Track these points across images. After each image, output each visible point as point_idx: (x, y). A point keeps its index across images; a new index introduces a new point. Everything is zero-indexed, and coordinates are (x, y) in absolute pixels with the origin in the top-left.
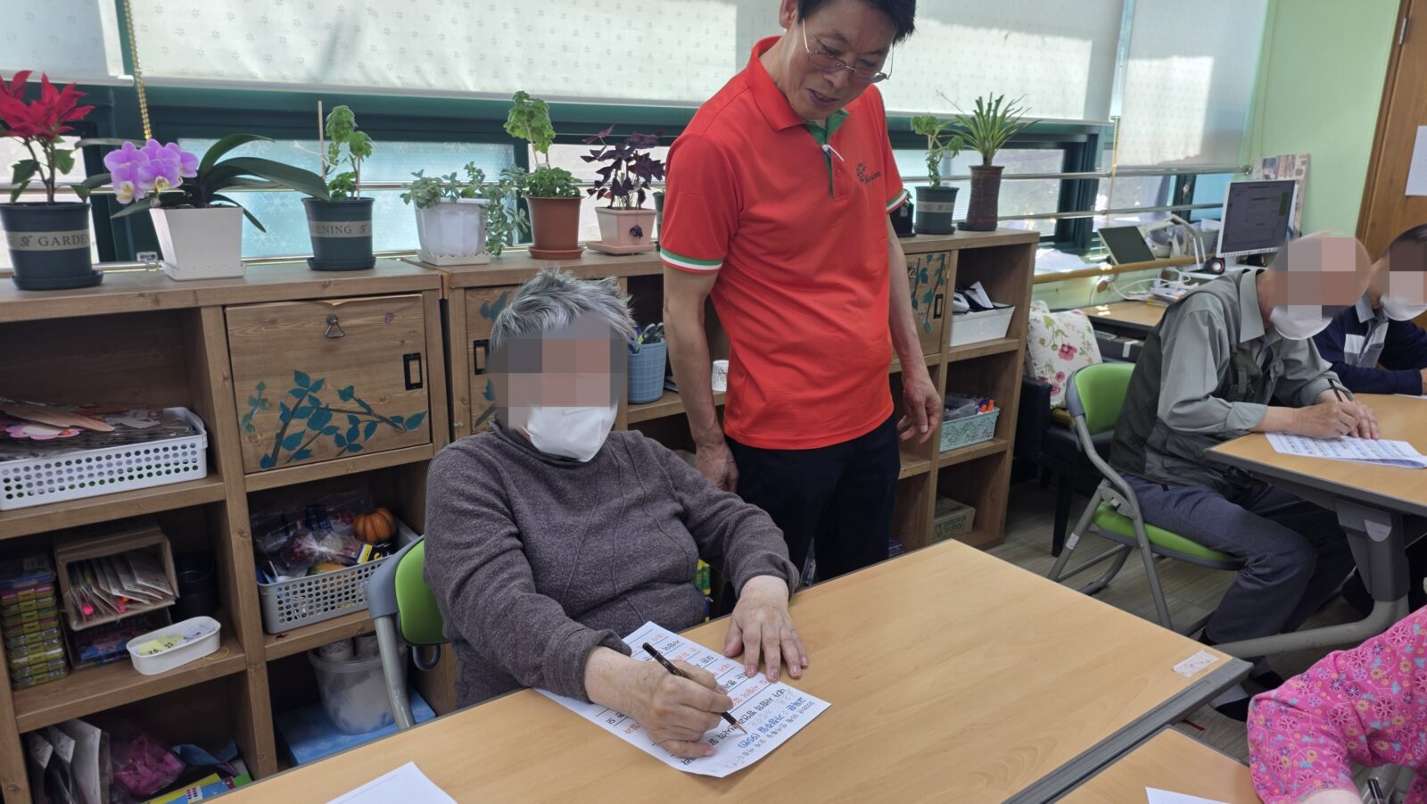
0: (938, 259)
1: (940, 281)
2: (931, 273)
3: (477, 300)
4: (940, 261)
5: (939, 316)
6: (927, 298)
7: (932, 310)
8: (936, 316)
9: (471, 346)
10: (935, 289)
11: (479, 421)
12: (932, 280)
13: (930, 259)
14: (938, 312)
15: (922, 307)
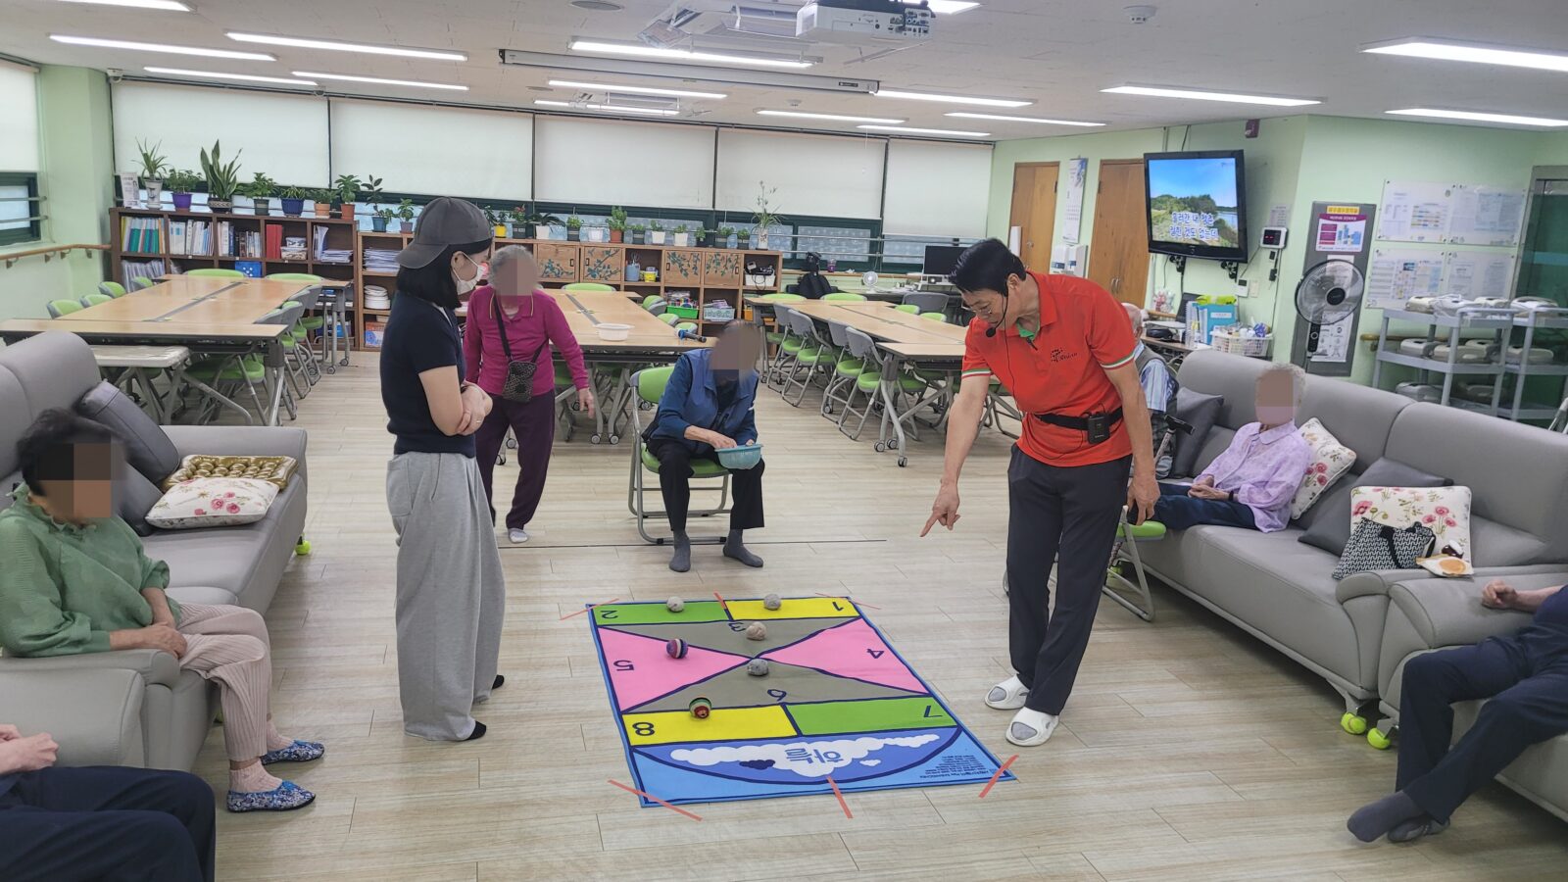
1: (737, 263)
3: (588, 249)
4: (737, 256)
6: (732, 267)
7: (734, 271)
9: (585, 259)
10: (735, 265)
11: (586, 276)
13: (731, 255)
15: (730, 270)
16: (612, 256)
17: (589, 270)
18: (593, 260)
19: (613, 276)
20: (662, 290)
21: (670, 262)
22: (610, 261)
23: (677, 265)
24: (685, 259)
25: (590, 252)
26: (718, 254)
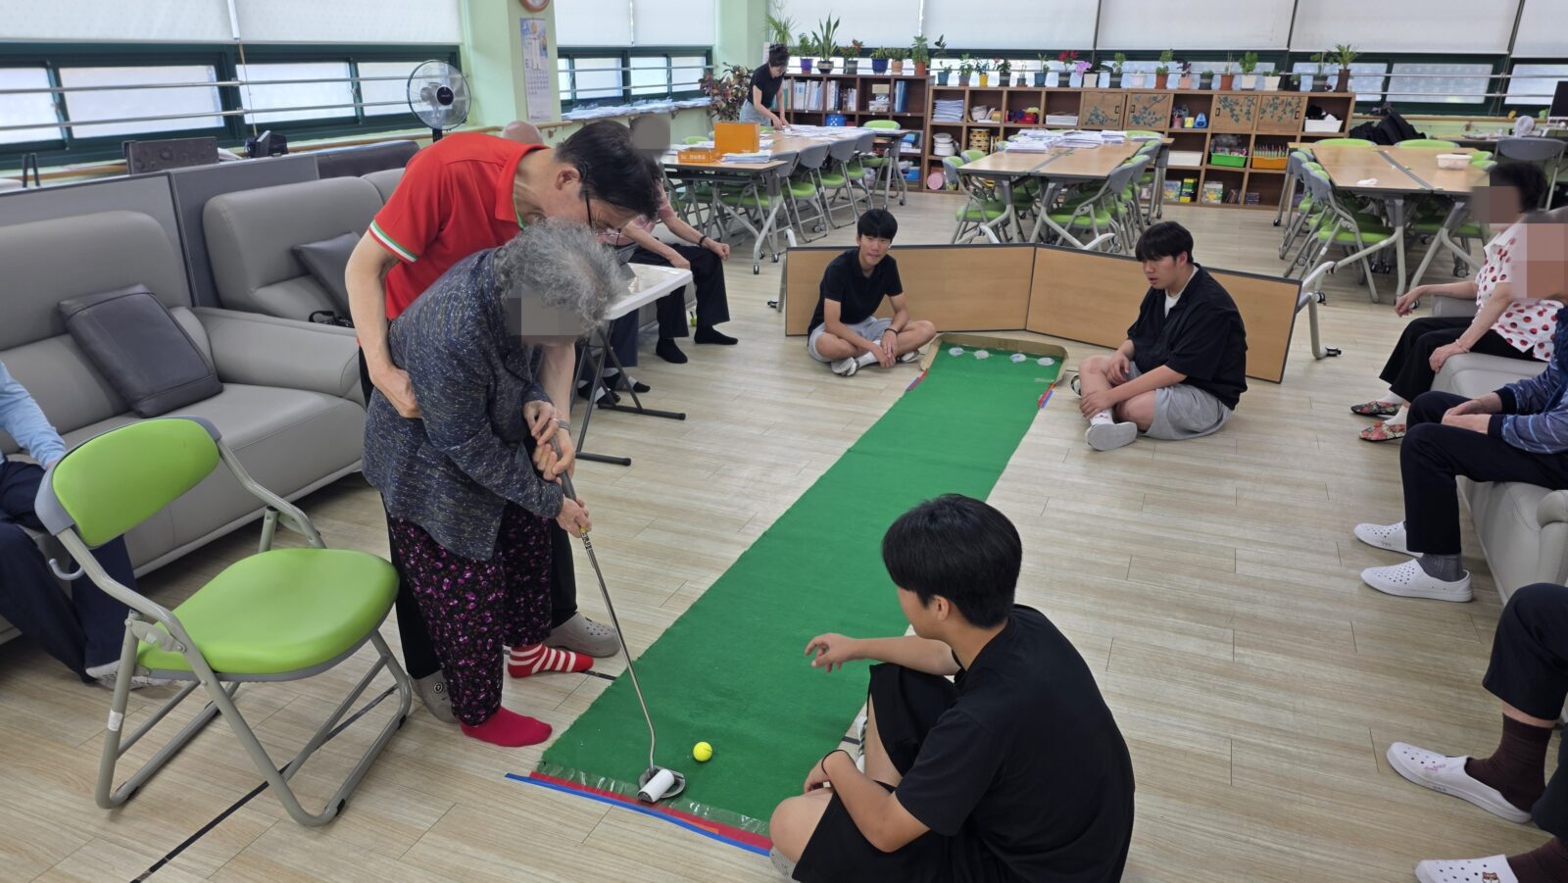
2: (1294, 102)
3: (1134, 96)
5: (1295, 120)
6: (1292, 111)
7: (1293, 116)
9: (1131, 106)
10: (1296, 109)
12: (1294, 106)
13: (1293, 98)
15: (1289, 114)
16: (1158, 102)
17: (1135, 117)
18: (1139, 107)
19: (1158, 121)
20: (1209, 137)
21: (1221, 106)
22: (1156, 107)
23: (1228, 109)
24: (1237, 104)
25: (1137, 99)
26: (1277, 98)
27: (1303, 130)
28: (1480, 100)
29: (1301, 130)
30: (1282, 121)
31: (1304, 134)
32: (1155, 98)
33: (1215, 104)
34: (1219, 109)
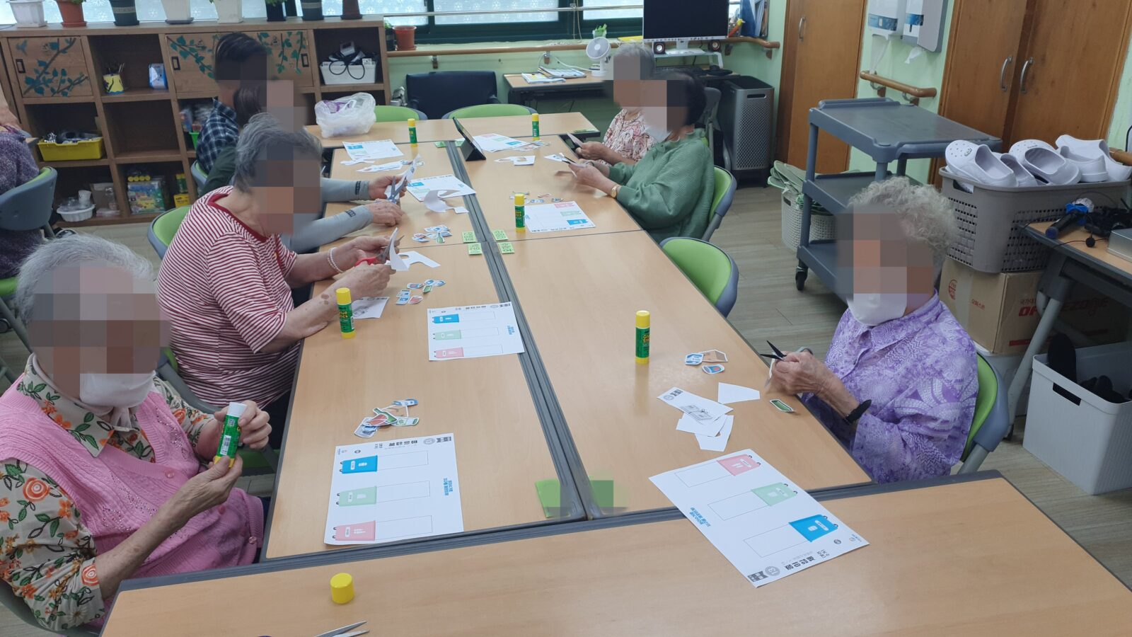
0: (297, 34)
1: (302, 46)
2: (294, 40)
3: (13, 43)
4: (299, 36)
5: (308, 66)
6: (295, 55)
7: (300, 62)
8: (304, 66)
9: (15, 61)
10: (300, 51)
11: (26, 92)
12: (296, 46)
13: (290, 34)
14: (306, 63)
15: (291, 60)
16: (64, 51)
17: (28, 81)
18: (30, 63)
19: (77, 88)
20: (175, 105)
21: (179, 55)
22: (61, 61)
23: (191, 59)
24: (204, 48)
25: (21, 48)
26: (266, 36)
27: (322, 81)
28: (553, 17)
29: (317, 82)
30: (283, 71)
31: (325, 90)
32: (54, 46)
33: (167, 51)
34: (177, 58)
